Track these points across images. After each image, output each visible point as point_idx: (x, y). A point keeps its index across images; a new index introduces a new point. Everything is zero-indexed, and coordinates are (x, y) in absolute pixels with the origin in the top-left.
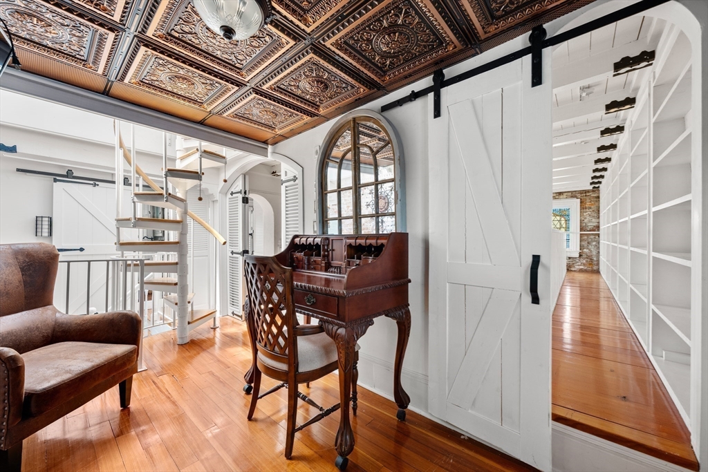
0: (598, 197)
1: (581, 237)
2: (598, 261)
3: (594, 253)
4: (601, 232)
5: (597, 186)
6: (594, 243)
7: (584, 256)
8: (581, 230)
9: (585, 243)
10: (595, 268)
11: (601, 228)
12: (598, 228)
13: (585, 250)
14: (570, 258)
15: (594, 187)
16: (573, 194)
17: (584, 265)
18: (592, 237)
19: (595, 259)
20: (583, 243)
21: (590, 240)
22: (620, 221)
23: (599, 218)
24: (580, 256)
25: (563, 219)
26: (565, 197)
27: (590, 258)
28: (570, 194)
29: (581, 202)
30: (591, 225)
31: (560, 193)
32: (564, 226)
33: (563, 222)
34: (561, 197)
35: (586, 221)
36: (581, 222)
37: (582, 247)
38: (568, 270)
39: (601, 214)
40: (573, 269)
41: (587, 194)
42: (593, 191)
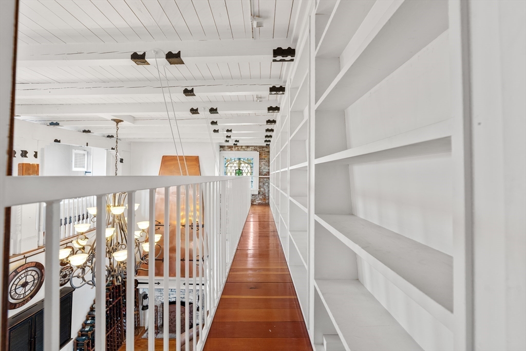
0: (269, 152)
1: (259, 180)
2: (269, 196)
3: (267, 191)
4: (270, 176)
5: (268, 143)
6: (266, 184)
7: (261, 193)
8: (260, 174)
9: (261, 184)
10: (267, 202)
11: (271, 173)
12: (268, 173)
13: (261, 189)
14: (253, 195)
15: (267, 145)
16: (255, 148)
17: (261, 200)
18: (265, 179)
19: (267, 195)
20: (260, 184)
21: (264, 182)
22: (282, 170)
23: (269, 166)
24: (259, 193)
25: (249, 166)
26: (250, 149)
27: (264, 194)
28: (253, 148)
29: (260, 155)
30: (265, 171)
31: (248, 147)
32: (250, 171)
33: (249, 168)
34: (248, 149)
35: (262, 168)
36: (260, 168)
37: (260, 187)
38: (252, 204)
39: (270, 164)
40: (255, 203)
41: (263, 149)
42: (266, 147)
